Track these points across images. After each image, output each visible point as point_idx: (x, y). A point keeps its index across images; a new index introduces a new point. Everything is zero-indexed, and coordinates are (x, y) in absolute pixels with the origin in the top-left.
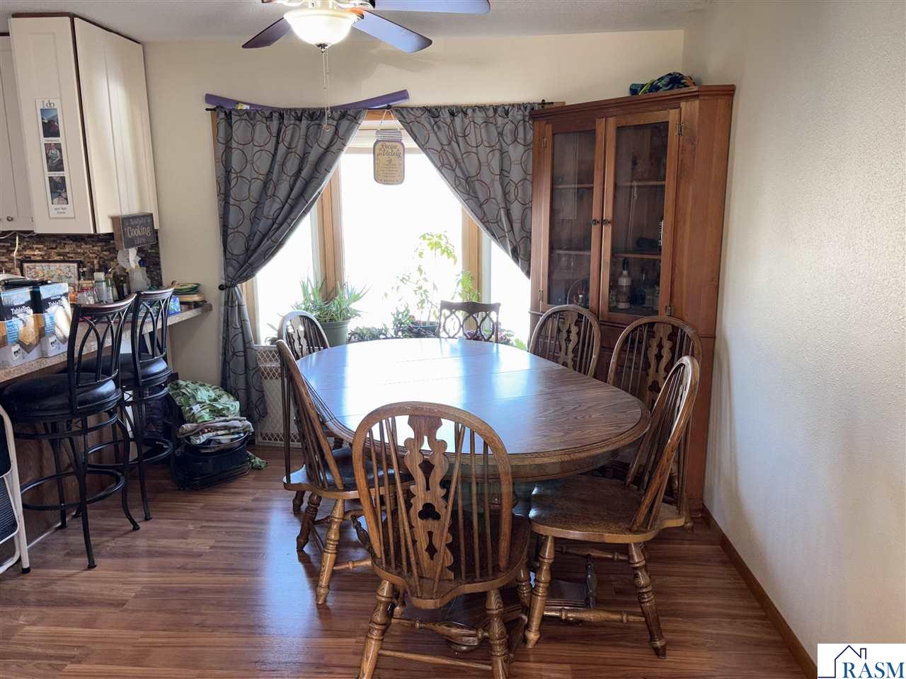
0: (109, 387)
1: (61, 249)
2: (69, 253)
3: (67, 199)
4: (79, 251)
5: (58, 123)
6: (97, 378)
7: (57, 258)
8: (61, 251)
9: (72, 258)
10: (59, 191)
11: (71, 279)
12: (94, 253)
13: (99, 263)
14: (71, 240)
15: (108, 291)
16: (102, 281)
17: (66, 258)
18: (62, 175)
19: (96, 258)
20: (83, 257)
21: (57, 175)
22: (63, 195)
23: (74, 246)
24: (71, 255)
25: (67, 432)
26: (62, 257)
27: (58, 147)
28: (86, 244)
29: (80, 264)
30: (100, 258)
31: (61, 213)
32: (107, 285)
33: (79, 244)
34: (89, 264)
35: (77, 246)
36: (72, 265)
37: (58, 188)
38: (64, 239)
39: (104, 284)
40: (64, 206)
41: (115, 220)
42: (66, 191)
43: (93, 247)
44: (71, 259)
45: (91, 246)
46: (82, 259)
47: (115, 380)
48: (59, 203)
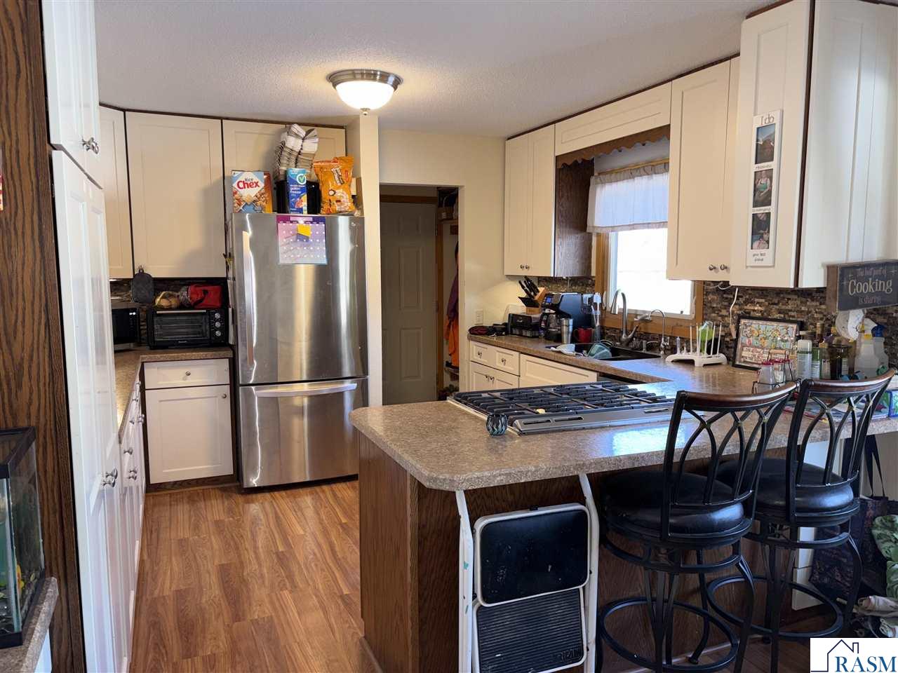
0: (732, 512)
1: (783, 305)
2: (790, 311)
3: (768, 242)
4: (803, 308)
5: (773, 143)
6: (706, 500)
7: (777, 316)
8: (783, 307)
9: (793, 317)
10: (762, 231)
11: (787, 343)
12: (820, 313)
13: (823, 326)
14: (795, 294)
15: (812, 366)
16: (807, 353)
17: (787, 318)
18: (767, 211)
19: (821, 319)
20: (806, 317)
21: (762, 212)
22: (765, 236)
23: (799, 303)
24: (792, 314)
25: (652, 562)
26: (782, 316)
27: (769, 173)
28: (813, 300)
29: (802, 326)
30: (827, 319)
31: (759, 260)
32: (814, 358)
33: (804, 300)
34: (811, 326)
35: (801, 302)
36: (790, 325)
37: (760, 228)
38: (789, 294)
39: (809, 356)
40: (763, 251)
41: (831, 269)
42: (769, 232)
43: (821, 304)
44: (791, 319)
45: (818, 304)
46: (804, 320)
47: (746, 506)
48: (759, 247)
